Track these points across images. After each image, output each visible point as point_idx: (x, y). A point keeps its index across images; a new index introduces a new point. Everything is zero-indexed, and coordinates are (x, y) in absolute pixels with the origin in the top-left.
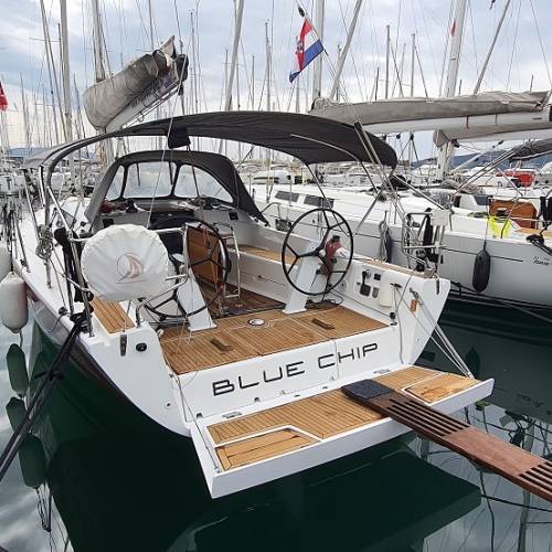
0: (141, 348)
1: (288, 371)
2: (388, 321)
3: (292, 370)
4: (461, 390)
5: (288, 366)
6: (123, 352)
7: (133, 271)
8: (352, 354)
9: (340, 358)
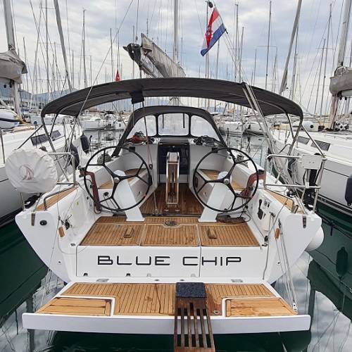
0: (44, 223)
1: (156, 261)
2: (262, 242)
3: (159, 261)
4: (269, 315)
5: (156, 257)
6: (33, 224)
7: (28, 176)
8: (216, 261)
9: (203, 261)
